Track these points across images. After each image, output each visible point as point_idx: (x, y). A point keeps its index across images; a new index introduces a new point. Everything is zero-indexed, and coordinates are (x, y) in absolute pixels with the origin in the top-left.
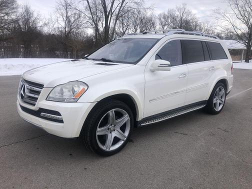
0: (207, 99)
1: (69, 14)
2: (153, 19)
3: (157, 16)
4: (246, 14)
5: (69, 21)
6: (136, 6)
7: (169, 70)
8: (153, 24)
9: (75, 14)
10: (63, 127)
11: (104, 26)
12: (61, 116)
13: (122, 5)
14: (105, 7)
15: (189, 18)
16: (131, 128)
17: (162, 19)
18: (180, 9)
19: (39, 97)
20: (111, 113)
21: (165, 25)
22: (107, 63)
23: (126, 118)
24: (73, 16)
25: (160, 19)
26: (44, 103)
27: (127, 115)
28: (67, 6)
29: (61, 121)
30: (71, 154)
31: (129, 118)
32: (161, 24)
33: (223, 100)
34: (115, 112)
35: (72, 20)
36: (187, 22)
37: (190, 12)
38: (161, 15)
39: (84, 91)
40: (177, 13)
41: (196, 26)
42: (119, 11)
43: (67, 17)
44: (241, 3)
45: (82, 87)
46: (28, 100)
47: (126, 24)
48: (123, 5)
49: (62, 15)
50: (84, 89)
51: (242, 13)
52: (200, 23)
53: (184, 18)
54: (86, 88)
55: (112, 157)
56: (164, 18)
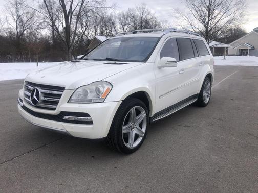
0: (199, 93)
1: (20, 13)
2: (113, 19)
3: (117, 15)
4: (202, 13)
5: (21, 21)
6: (97, 5)
7: (176, 67)
8: (113, 24)
9: (27, 13)
10: (93, 128)
11: (64, 26)
12: (90, 117)
13: (82, 3)
14: (64, 6)
15: (149, 17)
16: (147, 124)
17: (122, 19)
18: (140, 8)
19: (61, 100)
20: (133, 110)
21: (125, 25)
22: (117, 62)
23: (143, 114)
24: (25, 15)
25: (120, 19)
26: (66, 106)
27: (144, 112)
28: (18, 5)
29: (91, 123)
30: (93, 157)
31: (145, 115)
32: (121, 23)
33: (210, 93)
34: (136, 109)
35: (25, 19)
36: (147, 22)
37: (150, 12)
38: (120, 14)
39: (109, 91)
40: (137, 13)
41: (155, 25)
42: (80, 11)
43: (18, 17)
44: (197, 4)
45: (107, 87)
46: (43, 105)
47: (85, 24)
48: (84, 4)
49: (12, 15)
50: (108, 89)
51: (199, 13)
52: (160, 22)
53: (144, 17)
54: (110, 87)
55: (134, 154)
56: (124, 17)
